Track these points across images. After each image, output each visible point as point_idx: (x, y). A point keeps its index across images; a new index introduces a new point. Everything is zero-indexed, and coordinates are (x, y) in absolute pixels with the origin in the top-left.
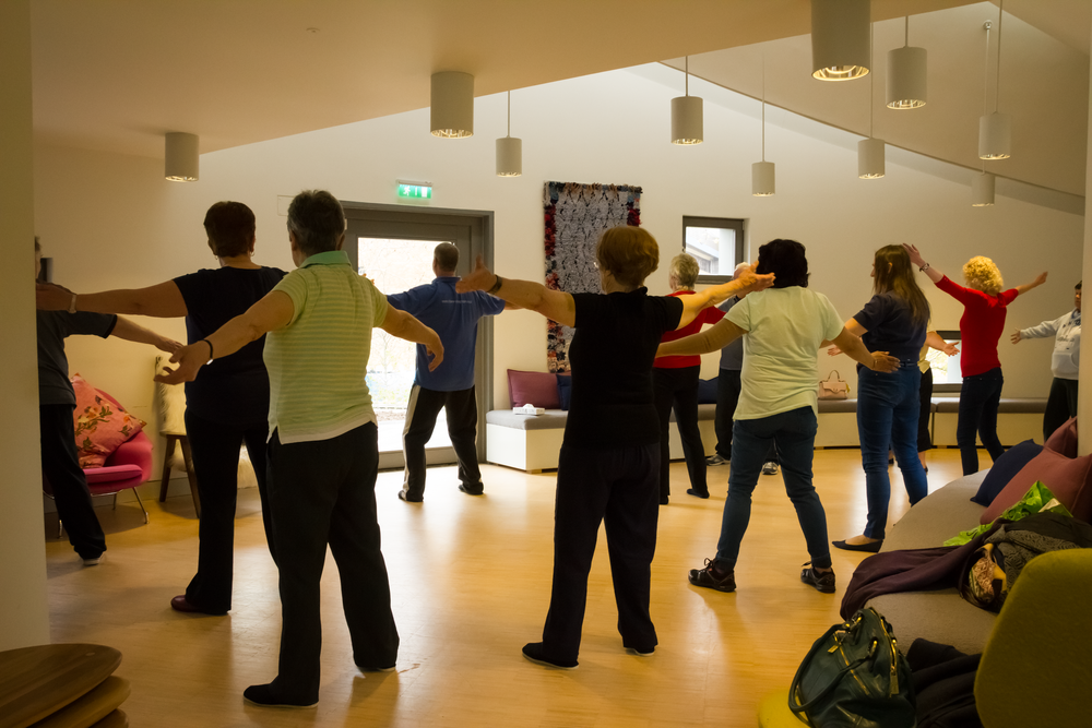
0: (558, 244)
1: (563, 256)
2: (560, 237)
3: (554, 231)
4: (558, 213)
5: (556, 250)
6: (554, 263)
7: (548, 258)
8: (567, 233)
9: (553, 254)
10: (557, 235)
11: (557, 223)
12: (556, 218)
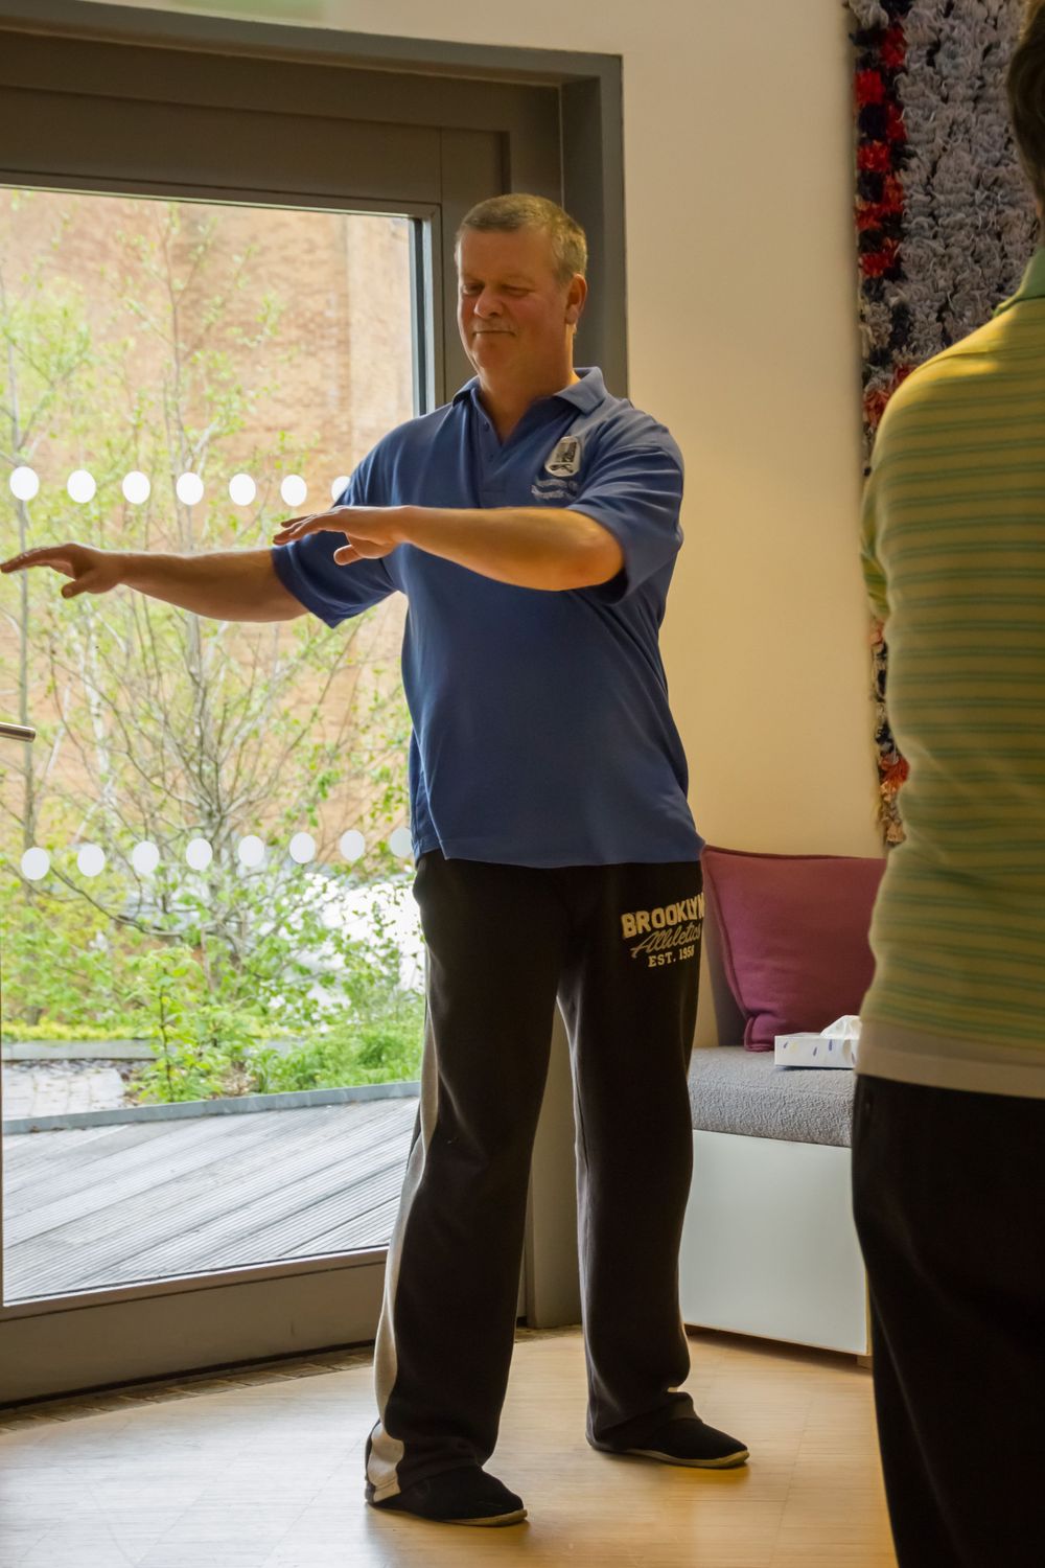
0: (916, 221)
1: (943, 279)
2: (928, 187)
3: (899, 155)
4: (914, 60)
5: (908, 250)
6: (901, 315)
7: (872, 291)
8: (962, 162)
9: (896, 274)
10: (910, 178)
11: (911, 115)
12: (906, 87)
